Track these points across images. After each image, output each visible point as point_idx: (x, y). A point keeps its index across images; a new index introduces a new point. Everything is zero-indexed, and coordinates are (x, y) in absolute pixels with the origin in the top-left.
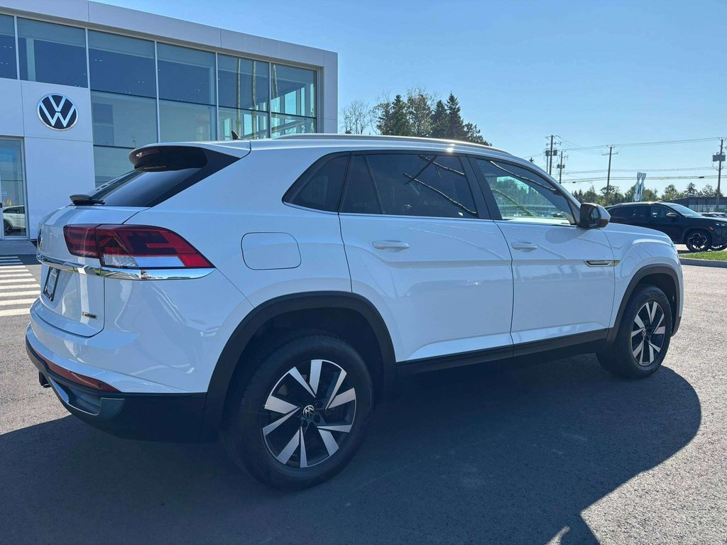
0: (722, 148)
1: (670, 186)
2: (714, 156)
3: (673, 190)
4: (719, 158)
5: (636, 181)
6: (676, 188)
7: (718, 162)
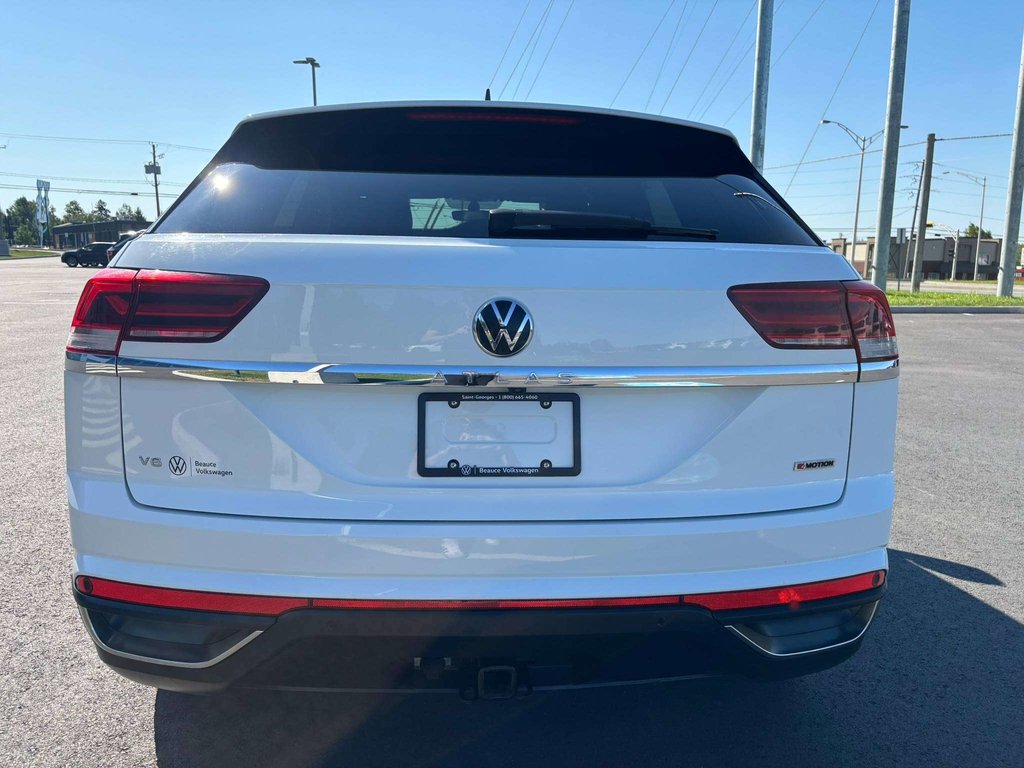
0: (154, 157)
1: (72, 203)
2: (146, 166)
3: (77, 208)
4: (153, 169)
5: (37, 192)
6: (81, 206)
7: (153, 174)
